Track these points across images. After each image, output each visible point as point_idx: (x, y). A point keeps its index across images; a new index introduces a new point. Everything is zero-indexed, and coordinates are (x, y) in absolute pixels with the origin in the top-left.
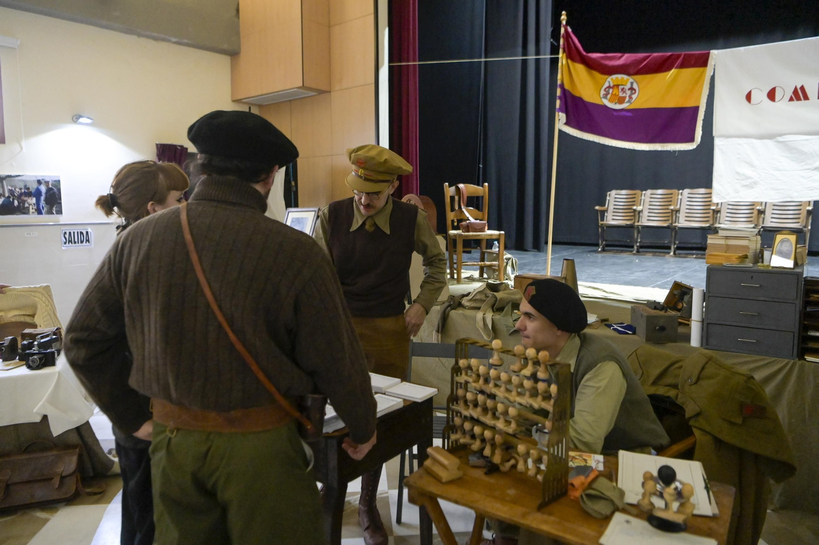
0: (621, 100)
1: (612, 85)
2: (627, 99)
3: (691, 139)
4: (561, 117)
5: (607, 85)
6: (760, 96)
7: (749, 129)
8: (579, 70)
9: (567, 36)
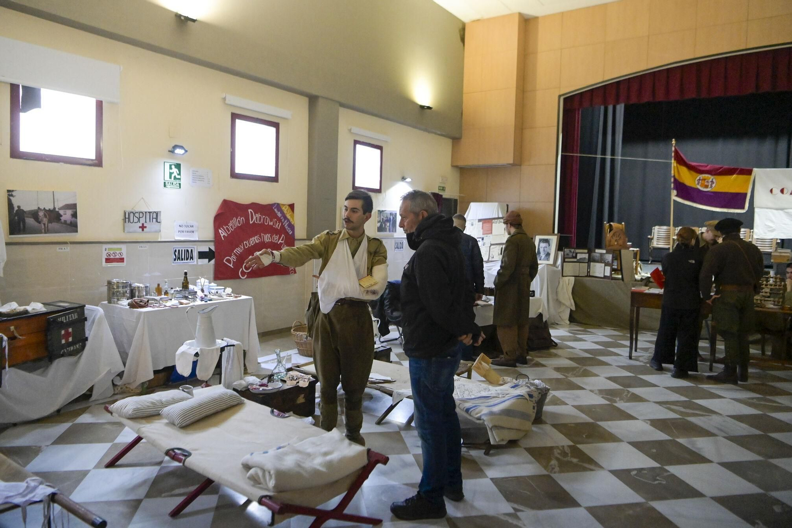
0: (707, 187)
1: (701, 178)
2: (710, 186)
3: (743, 208)
4: (674, 192)
5: (698, 178)
6: (777, 191)
7: (770, 205)
8: (684, 170)
9: (676, 152)
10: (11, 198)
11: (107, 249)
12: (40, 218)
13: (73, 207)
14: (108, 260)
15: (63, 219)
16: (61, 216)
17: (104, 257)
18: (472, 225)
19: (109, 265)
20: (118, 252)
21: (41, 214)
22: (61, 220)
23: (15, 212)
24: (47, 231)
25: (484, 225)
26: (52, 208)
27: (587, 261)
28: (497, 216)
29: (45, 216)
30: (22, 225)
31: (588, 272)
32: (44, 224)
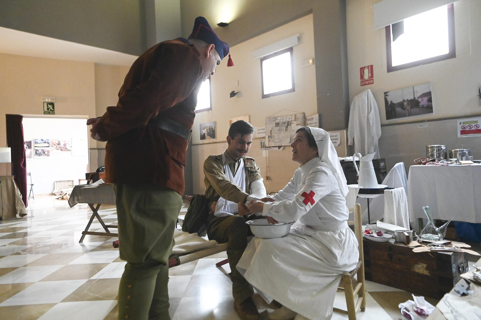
10: (387, 97)
11: (462, 123)
12: (405, 107)
13: (429, 94)
14: (463, 132)
15: (421, 104)
16: (420, 102)
17: (459, 129)
19: (464, 136)
20: (473, 125)
21: (405, 104)
22: (419, 105)
23: (389, 105)
24: (410, 115)
26: (412, 98)
29: (408, 104)
30: (393, 113)
32: (408, 110)
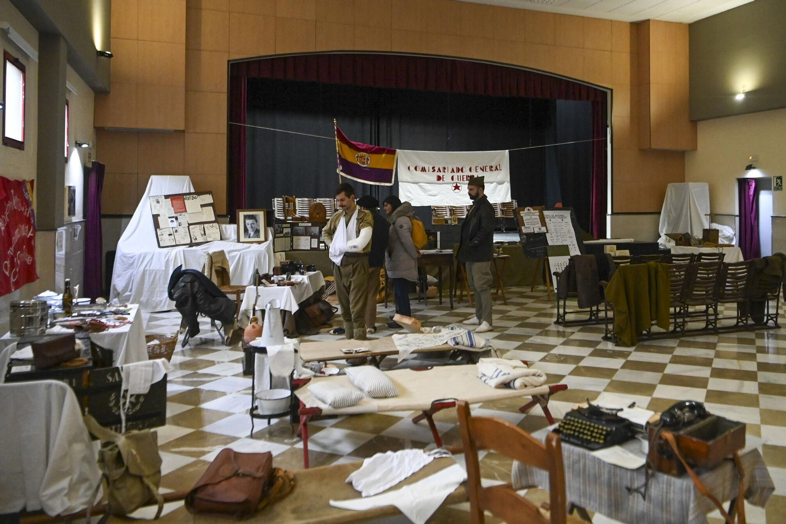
0: (364, 163)
1: (359, 156)
2: (366, 163)
3: (391, 182)
4: (340, 168)
5: (357, 155)
6: (412, 168)
7: (410, 180)
8: (345, 147)
9: (338, 130)
18: (158, 202)
25: (174, 202)
27: (290, 235)
28: (188, 192)
31: (292, 246)
